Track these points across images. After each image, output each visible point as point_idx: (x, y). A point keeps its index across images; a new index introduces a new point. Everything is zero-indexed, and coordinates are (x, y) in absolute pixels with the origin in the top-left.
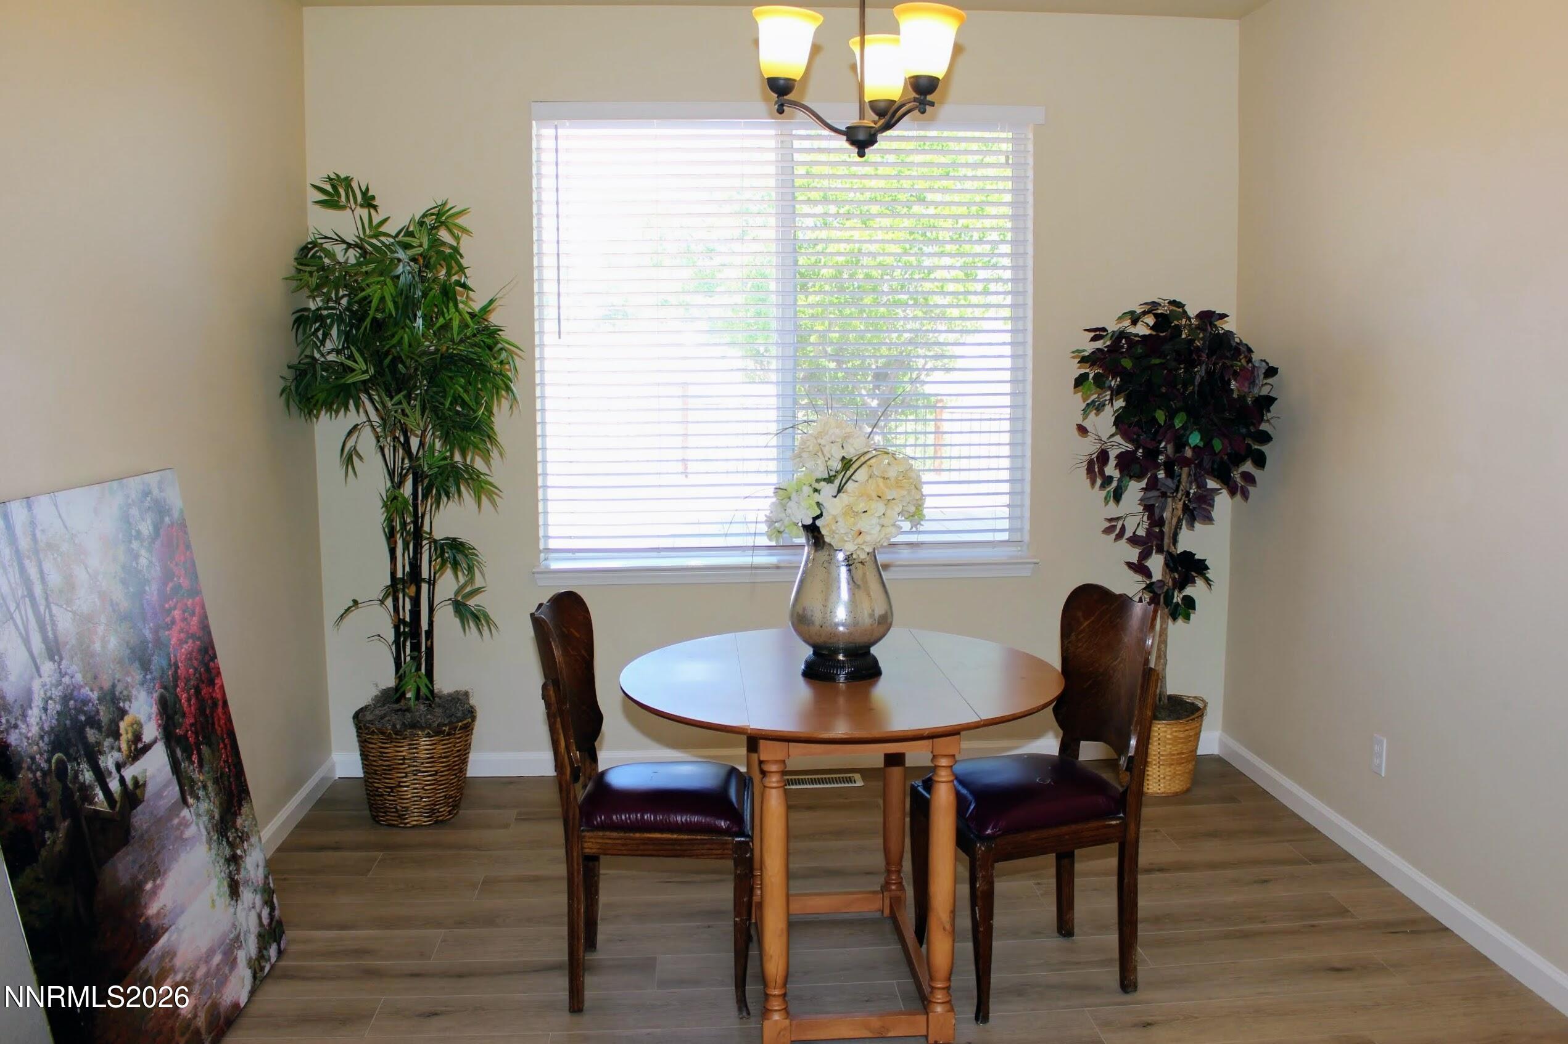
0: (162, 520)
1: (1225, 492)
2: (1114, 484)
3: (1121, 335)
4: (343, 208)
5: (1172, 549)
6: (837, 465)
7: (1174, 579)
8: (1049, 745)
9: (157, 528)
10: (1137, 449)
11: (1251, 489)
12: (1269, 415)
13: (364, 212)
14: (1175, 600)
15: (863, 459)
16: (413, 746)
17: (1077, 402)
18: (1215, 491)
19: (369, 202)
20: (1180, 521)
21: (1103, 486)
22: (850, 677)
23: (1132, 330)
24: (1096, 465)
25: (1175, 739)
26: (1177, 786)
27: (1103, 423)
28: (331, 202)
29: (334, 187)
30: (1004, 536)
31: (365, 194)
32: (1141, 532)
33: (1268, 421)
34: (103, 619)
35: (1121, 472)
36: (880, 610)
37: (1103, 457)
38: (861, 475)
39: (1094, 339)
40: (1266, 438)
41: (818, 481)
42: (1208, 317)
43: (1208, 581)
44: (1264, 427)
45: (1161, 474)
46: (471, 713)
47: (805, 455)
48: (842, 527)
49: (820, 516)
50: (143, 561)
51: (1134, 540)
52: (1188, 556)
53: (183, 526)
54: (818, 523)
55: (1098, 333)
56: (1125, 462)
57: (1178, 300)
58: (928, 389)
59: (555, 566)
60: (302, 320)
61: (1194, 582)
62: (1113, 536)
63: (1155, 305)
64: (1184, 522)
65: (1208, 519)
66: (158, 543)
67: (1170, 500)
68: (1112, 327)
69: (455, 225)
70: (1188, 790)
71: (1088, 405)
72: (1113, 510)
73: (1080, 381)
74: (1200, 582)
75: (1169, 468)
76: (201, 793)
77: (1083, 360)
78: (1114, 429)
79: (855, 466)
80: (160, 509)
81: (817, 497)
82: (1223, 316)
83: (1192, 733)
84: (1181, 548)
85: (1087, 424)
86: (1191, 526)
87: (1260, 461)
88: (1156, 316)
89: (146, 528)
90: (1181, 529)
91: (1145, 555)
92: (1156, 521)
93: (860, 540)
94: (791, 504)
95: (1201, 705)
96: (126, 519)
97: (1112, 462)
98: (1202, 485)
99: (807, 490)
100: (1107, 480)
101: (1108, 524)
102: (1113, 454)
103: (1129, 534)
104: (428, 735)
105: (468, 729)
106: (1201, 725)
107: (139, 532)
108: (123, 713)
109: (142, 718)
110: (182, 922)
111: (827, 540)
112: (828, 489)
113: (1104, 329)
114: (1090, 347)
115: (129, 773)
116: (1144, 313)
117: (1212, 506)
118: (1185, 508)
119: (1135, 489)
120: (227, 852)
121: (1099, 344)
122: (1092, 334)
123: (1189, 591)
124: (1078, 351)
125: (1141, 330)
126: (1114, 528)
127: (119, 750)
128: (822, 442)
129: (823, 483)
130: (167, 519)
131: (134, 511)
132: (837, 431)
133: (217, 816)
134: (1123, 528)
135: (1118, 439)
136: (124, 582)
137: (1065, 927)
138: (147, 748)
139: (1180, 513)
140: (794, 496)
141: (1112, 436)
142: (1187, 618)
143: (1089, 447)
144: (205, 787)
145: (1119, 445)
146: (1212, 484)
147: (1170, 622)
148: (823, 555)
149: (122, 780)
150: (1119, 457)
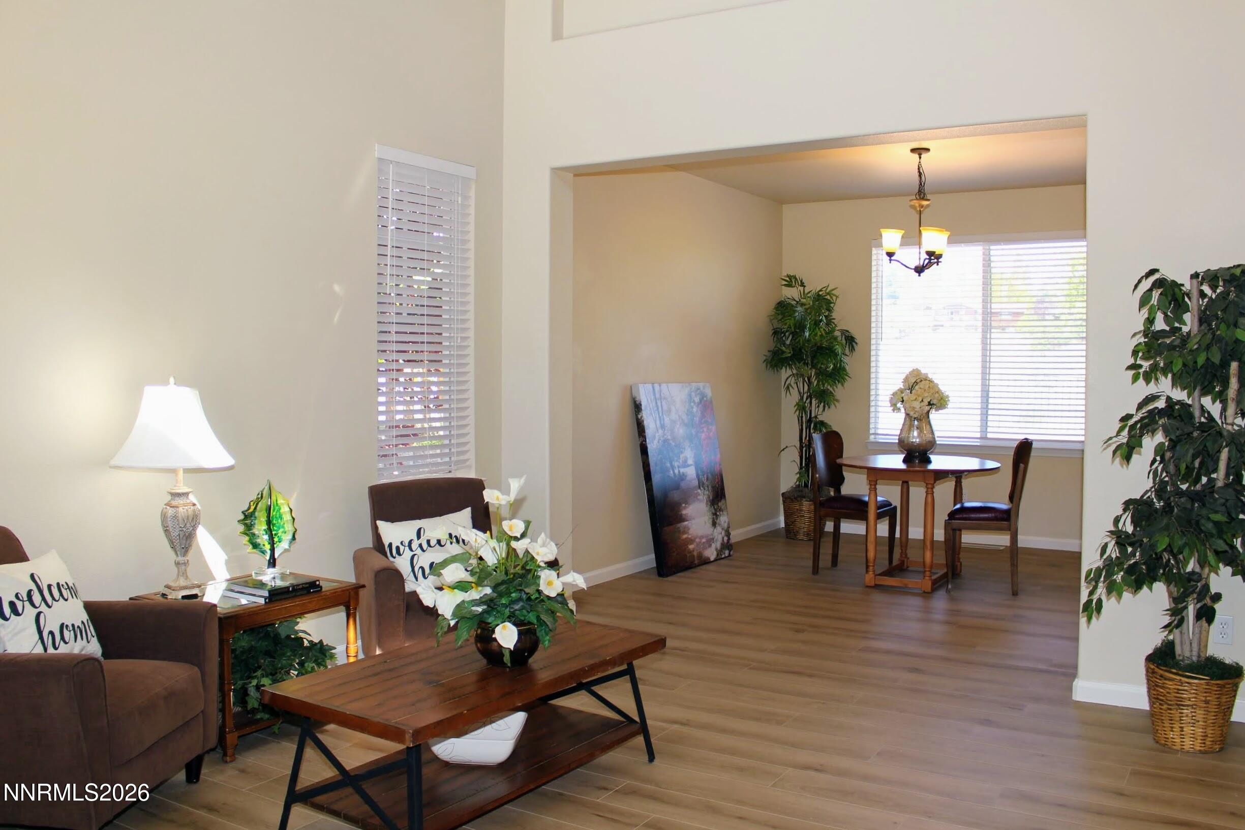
0: (703, 398)
4: (794, 287)
9: (701, 401)
13: (801, 289)
16: (801, 505)
19: (802, 285)
28: (789, 285)
29: (790, 279)
31: (801, 281)
34: (679, 423)
50: (695, 410)
53: (711, 402)
60: (776, 332)
66: (700, 405)
69: (833, 294)
76: (706, 488)
80: (703, 396)
89: (697, 400)
96: (690, 395)
107: (694, 400)
108: (682, 452)
109: (688, 456)
110: (693, 521)
115: (682, 470)
120: (713, 511)
127: (679, 462)
130: (705, 399)
131: (693, 394)
133: (711, 498)
136: (687, 414)
138: (689, 466)
144: (708, 487)
149: (679, 471)
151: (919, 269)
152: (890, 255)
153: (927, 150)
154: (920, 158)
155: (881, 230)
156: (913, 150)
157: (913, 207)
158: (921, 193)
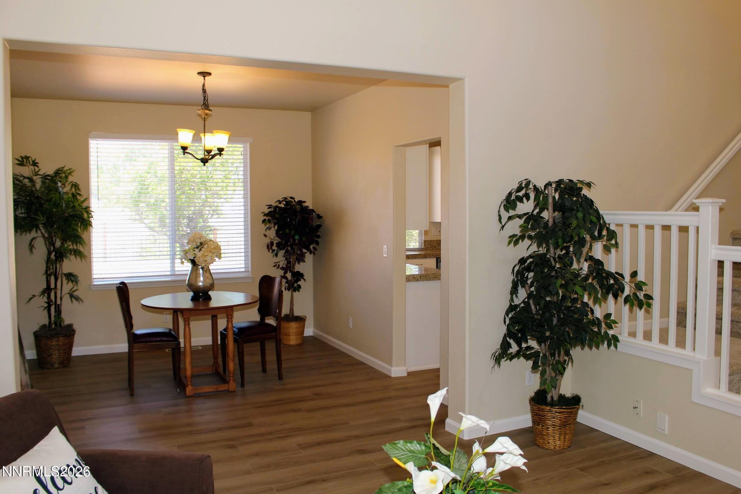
1: (308, 253)
2: (275, 252)
3: (276, 207)
4: (25, 166)
5: (293, 271)
6: (199, 244)
7: (294, 280)
8: (257, 318)
10: (283, 241)
11: (316, 252)
12: (320, 230)
14: (295, 286)
15: (206, 242)
17: (263, 227)
18: (306, 253)
19: (35, 164)
20: (295, 262)
21: (272, 252)
22: (204, 300)
23: (280, 205)
24: (270, 246)
25: (297, 327)
26: (299, 342)
27: (272, 233)
29: (23, 160)
30: (243, 270)
32: (284, 266)
33: (320, 232)
35: (278, 248)
36: (211, 282)
37: (272, 244)
38: (206, 246)
39: (269, 208)
40: (319, 237)
41: (194, 248)
42: (300, 202)
43: (304, 280)
44: (318, 234)
45: (289, 248)
46: (74, 331)
47: (190, 242)
48: (201, 260)
49: (195, 257)
51: (282, 268)
52: (298, 272)
54: (195, 259)
55: (270, 207)
56: (278, 245)
57: (293, 197)
58: (210, 224)
59: (95, 283)
61: (300, 280)
62: (276, 267)
63: (286, 198)
64: (296, 262)
65: (304, 261)
67: (292, 256)
68: (274, 205)
70: (302, 343)
71: (267, 228)
72: (276, 260)
73: (264, 221)
74: (302, 280)
75: (291, 246)
77: (265, 215)
78: (275, 235)
79: (204, 244)
81: (194, 252)
82: (305, 202)
83: (302, 325)
84: (296, 270)
85: (267, 234)
86: (299, 263)
87: (317, 243)
88: (286, 202)
90: (295, 264)
91: (285, 273)
92: (289, 262)
93: (206, 263)
94: (188, 254)
95: (304, 318)
97: (275, 245)
98: (301, 251)
99: (192, 251)
100: (273, 251)
101: (274, 264)
102: (275, 242)
103: (281, 266)
104: (62, 337)
105: (74, 335)
106: (305, 323)
111: (197, 263)
112: (197, 250)
113: (271, 205)
114: (267, 211)
116: (283, 201)
117: (305, 257)
118: (297, 258)
119: (282, 253)
121: (270, 210)
122: (268, 207)
123: (299, 283)
124: (263, 212)
125: (282, 205)
126: (276, 265)
128: (195, 238)
129: (196, 249)
132: (198, 236)
134: (279, 265)
135: (276, 238)
137: (264, 370)
139: (295, 259)
140: (188, 253)
141: (275, 237)
142: (299, 291)
143: (267, 240)
145: (277, 240)
146: (304, 251)
147: (294, 292)
148: (195, 268)
150: (277, 243)
151: (204, 161)
152: (184, 148)
153: (210, 74)
154: (204, 79)
155: (178, 129)
156: (199, 73)
157: (199, 115)
158: (206, 105)
